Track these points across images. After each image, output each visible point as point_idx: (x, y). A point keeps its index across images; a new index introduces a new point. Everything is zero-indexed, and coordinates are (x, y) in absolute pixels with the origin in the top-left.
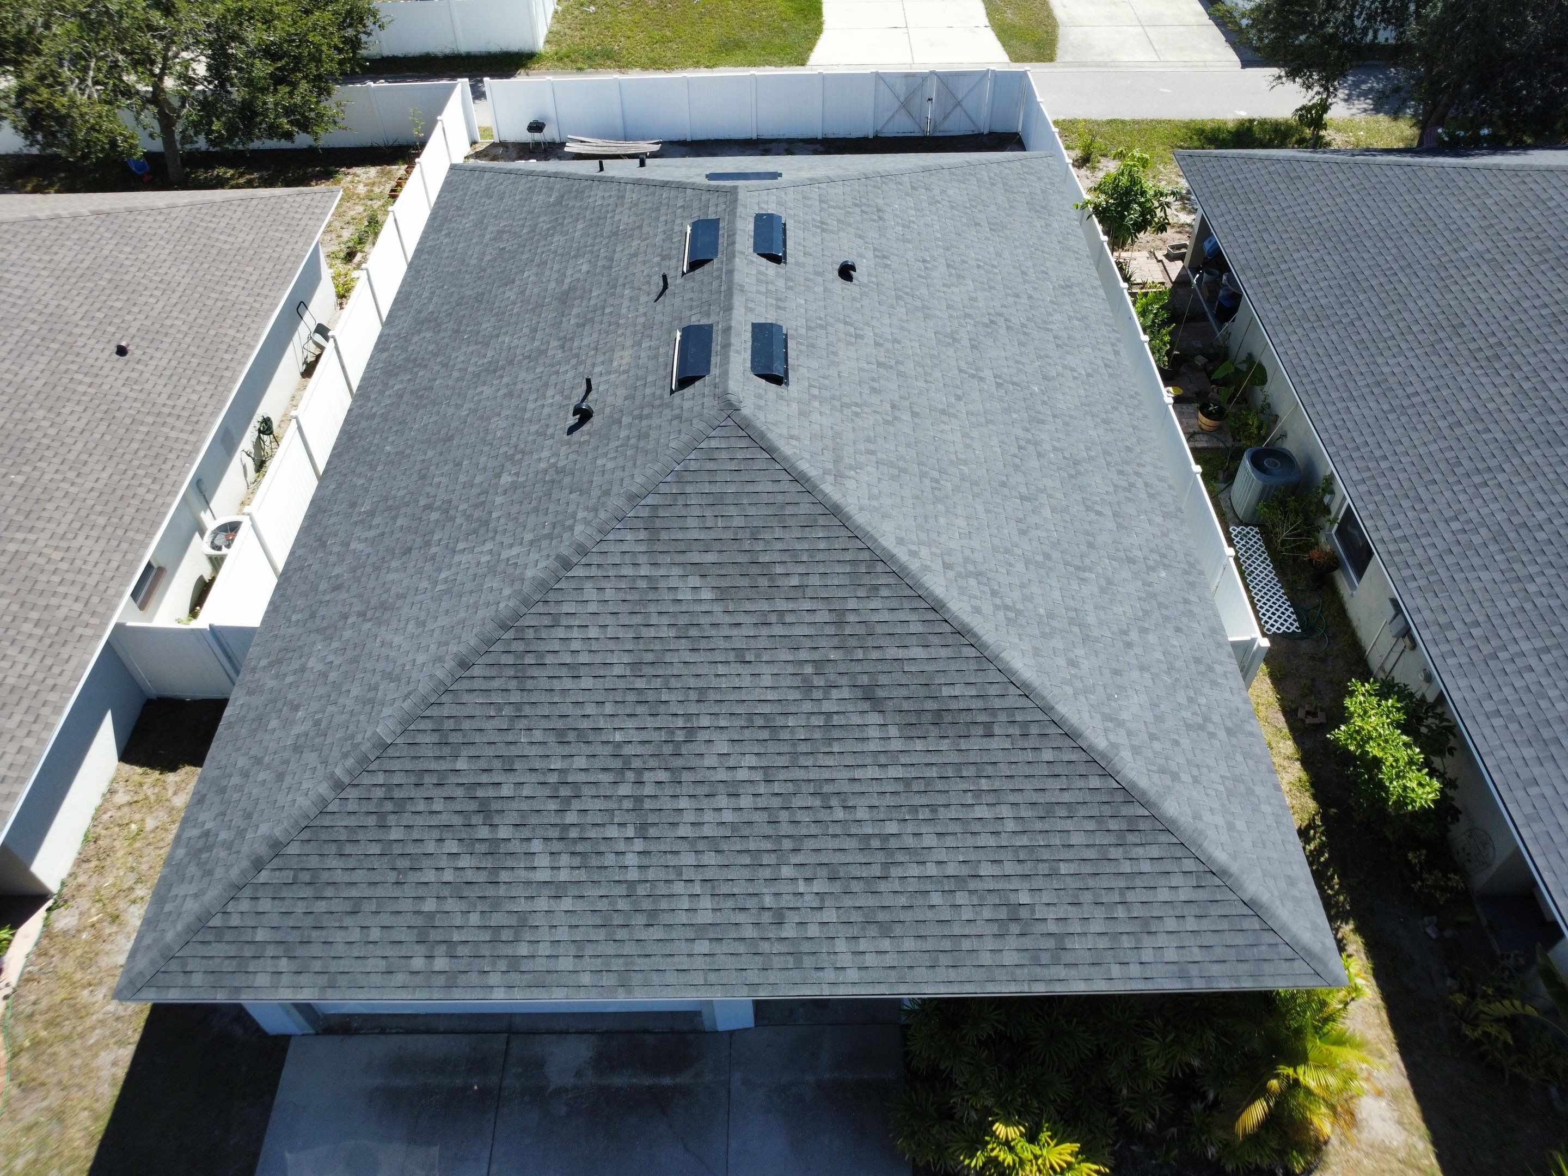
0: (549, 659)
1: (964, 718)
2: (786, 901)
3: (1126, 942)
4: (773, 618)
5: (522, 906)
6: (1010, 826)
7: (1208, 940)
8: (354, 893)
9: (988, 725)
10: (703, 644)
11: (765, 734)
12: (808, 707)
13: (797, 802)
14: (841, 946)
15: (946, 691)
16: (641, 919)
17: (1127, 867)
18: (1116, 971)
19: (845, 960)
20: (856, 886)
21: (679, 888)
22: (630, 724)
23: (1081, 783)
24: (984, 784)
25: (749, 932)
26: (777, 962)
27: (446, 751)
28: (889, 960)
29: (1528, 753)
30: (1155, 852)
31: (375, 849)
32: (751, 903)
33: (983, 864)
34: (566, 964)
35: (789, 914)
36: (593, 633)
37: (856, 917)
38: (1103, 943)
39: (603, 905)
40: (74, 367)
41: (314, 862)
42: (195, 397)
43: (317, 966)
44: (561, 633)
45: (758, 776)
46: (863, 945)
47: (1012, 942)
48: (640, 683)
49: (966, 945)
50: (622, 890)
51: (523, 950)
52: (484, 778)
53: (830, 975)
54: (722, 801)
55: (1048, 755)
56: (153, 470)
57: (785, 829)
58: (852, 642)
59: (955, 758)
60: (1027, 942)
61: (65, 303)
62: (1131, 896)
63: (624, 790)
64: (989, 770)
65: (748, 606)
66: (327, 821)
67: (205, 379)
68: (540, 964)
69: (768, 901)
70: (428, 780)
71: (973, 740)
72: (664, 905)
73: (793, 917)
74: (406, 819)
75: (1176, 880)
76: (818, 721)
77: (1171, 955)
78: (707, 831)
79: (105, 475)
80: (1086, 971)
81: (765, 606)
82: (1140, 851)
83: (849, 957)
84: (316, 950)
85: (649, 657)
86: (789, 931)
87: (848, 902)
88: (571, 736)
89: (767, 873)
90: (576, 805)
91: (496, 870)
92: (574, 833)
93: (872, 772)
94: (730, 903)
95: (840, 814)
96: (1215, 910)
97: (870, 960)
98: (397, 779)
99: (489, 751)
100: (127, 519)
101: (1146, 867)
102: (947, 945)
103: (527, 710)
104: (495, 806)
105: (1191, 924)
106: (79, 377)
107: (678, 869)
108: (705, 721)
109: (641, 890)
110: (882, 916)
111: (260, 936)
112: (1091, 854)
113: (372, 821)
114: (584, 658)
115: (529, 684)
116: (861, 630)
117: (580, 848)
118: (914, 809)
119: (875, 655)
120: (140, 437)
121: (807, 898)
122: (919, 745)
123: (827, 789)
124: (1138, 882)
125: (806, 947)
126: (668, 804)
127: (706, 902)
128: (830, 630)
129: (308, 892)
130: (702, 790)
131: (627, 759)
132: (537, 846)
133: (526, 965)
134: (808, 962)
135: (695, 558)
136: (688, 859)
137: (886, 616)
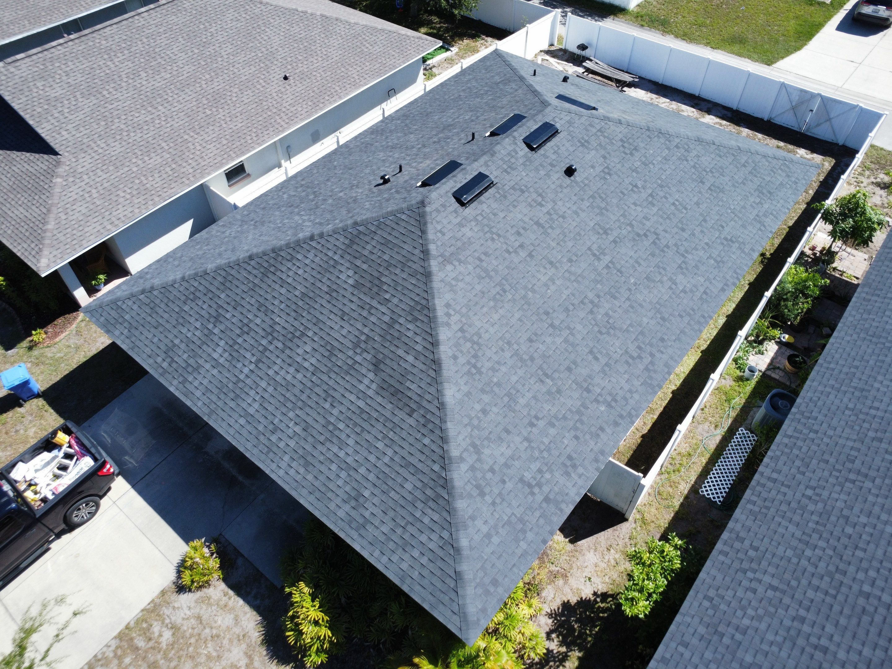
0: (278, 273)
1: (405, 400)
2: (282, 426)
3: (391, 545)
4: (367, 307)
5: (201, 361)
6: (386, 460)
7: (425, 573)
8: (160, 321)
9: (414, 411)
10: (334, 302)
11: (327, 354)
12: (350, 353)
13: (317, 390)
14: (286, 458)
15: (408, 384)
16: (232, 395)
17: (418, 514)
18: (377, 553)
19: (283, 465)
20: (310, 439)
21: (252, 393)
22: (284, 317)
23: (429, 463)
24: (391, 435)
25: (261, 428)
26: (261, 447)
27: (222, 287)
28: (298, 478)
29: (702, 630)
30: (436, 517)
31: (177, 309)
32: (270, 417)
33: (363, 468)
34: (198, 393)
35: (279, 431)
36: (300, 272)
37: (301, 452)
38: (382, 538)
39: (225, 381)
40: (263, 77)
41: (157, 301)
42: (300, 109)
43: (133, 339)
44: (289, 265)
45: (311, 369)
46: (294, 464)
47: (347, 508)
48: (300, 303)
49: (330, 495)
50: (234, 379)
51: (190, 379)
52: (225, 306)
53: (274, 466)
54: (292, 370)
55: (426, 441)
56: (259, 132)
57: (304, 397)
58: (389, 337)
59: (388, 414)
60: (353, 513)
61: (280, 49)
62: (409, 528)
63: (264, 342)
64: (398, 430)
65: (362, 296)
66: (171, 289)
67: (310, 103)
68: (191, 388)
69: (276, 421)
70: (210, 295)
71: (401, 412)
72: (243, 396)
73: (279, 434)
74: (193, 305)
75: (434, 537)
76: (350, 362)
77: (404, 566)
78: (278, 378)
79: (240, 125)
80: (365, 543)
81: (368, 300)
82: (430, 511)
83: (286, 464)
84: (137, 333)
85: (311, 294)
86: (274, 438)
87: (302, 443)
88: (263, 309)
89: (284, 410)
90: (245, 337)
91: (204, 343)
92: (236, 347)
93: (353, 398)
94: (264, 412)
95: (327, 406)
96: (440, 563)
97: (292, 472)
98: (201, 288)
99: (234, 296)
100: (234, 146)
101: (426, 520)
102: (323, 489)
103: (257, 289)
104: (221, 319)
105: (424, 560)
106: (261, 81)
107: (258, 385)
108: (310, 334)
109: (241, 385)
110: (309, 458)
111: (127, 317)
112: (409, 497)
113: (183, 298)
114: (290, 280)
115: (266, 279)
116: (396, 334)
117: (234, 354)
118: (356, 424)
119: (393, 348)
120: (265, 116)
121: (290, 430)
122: (379, 399)
123: (331, 392)
124: (418, 525)
125: (275, 449)
126: (273, 358)
127: (256, 405)
128: (384, 326)
129: (148, 311)
130: (289, 361)
131: (274, 330)
132: (222, 343)
133: (187, 385)
134: (271, 455)
135: (358, 263)
136: (263, 384)
137: (410, 334)
